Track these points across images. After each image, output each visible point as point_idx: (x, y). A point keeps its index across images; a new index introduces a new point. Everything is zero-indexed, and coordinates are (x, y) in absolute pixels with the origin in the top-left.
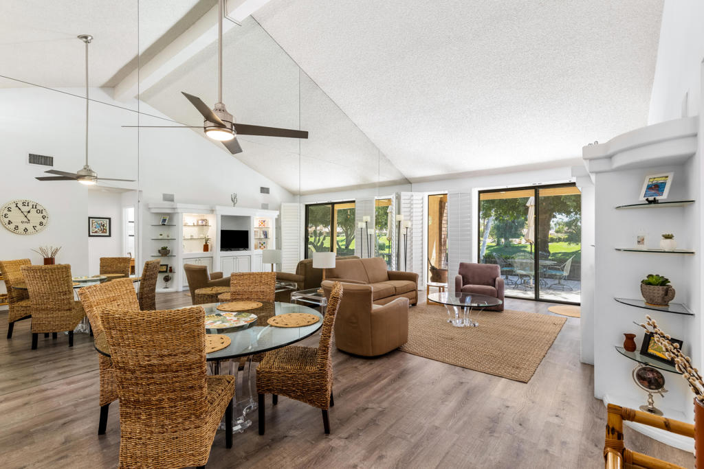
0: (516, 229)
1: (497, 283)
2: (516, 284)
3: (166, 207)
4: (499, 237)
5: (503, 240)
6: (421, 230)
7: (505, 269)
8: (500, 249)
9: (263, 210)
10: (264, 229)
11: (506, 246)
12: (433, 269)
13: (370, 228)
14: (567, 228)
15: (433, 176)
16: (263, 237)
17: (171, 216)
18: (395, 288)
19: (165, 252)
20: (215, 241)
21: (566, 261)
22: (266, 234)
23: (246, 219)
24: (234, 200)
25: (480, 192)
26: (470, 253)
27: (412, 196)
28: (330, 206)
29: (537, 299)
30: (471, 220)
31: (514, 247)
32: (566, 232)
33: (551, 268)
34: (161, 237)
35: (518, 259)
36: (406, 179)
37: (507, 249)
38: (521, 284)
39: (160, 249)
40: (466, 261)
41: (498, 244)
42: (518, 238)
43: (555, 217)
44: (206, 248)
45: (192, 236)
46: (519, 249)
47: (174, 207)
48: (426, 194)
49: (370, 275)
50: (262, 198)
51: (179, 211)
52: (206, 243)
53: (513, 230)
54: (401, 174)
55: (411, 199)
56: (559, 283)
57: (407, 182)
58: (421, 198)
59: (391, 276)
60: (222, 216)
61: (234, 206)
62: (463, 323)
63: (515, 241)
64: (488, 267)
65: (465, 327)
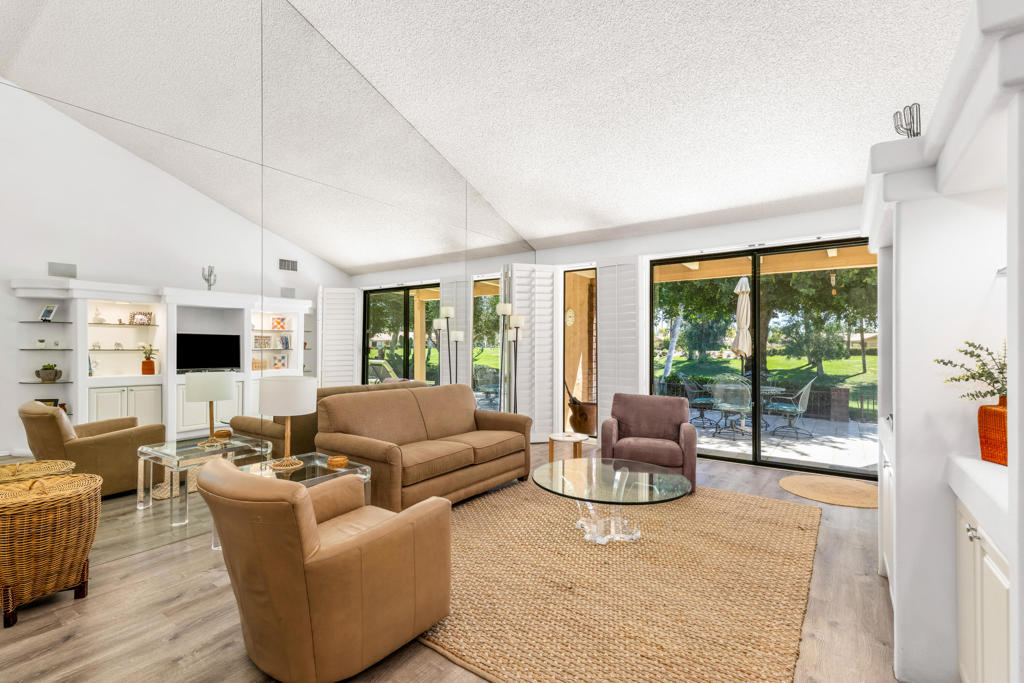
0: (715, 337)
1: (682, 435)
2: (717, 426)
3: (50, 288)
4: (692, 348)
5: (697, 353)
6: (550, 332)
7: (699, 401)
8: (691, 367)
9: (285, 300)
10: (283, 334)
11: (701, 362)
12: (574, 403)
13: (453, 329)
14: (784, 336)
15: (569, 235)
16: (280, 347)
17: (64, 304)
18: (474, 449)
19: (50, 375)
20: (166, 354)
21: (799, 387)
22: (286, 343)
23: (236, 313)
24: (209, 278)
25: (653, 263)
26: (636, 375)
27: (534, 271)
28: (402, 293)
29: (757, 461)
30: (638, 315)
31: (712, 363)
32: (784, 342)
33: (775, 399)
34: (42, 346)
35: (720, 384)
36: (525, 241)
37: (701, 366)
38: (726, 427)
39: (40, 368)
40: (627, 390)
41: (690, 359)
42: (718, 350)
43: (776, 316)
44: (148, 367)
45: (118, 344)
46: (720, 367)
47: (66, 287)
48: (560, 270)
49: (431, 421)
50: (283, 278)
51: (75, 294)
52: (148, 358)
53: (711, 338)
54: (515, 232)
55: (531, 277)
56: (790, 426)
57: (526, 247)
58: (551, 274)
59: (480, 423)
60: (180, 308)
61: (210, 289)
62: (607, 532)
63: (714, 355)
64: (666, 403)
65: (611, 544)
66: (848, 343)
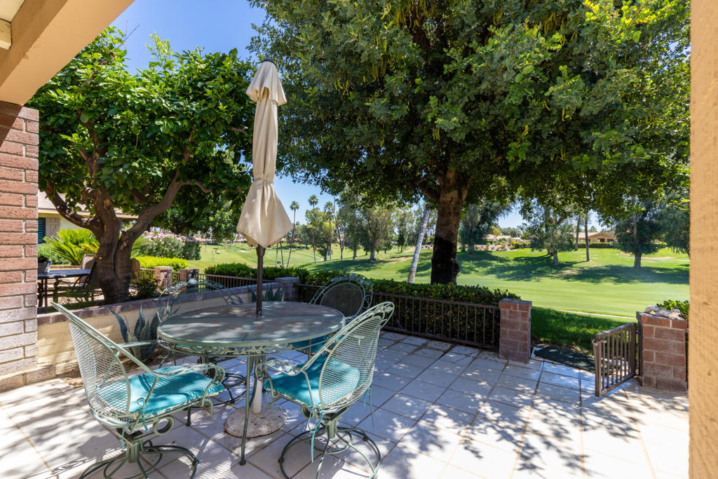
0: (481, 235)
4: (464, 242)
5: (467, 246)
8: (463, 256)
11: (470, 252)
14: (530, 233)
31: (478, 253)
32: (531, 238)
37: (470, 255)
41: (462, 250)
42: (484, 244)
63: (481, 247)
66: (577, 238)
